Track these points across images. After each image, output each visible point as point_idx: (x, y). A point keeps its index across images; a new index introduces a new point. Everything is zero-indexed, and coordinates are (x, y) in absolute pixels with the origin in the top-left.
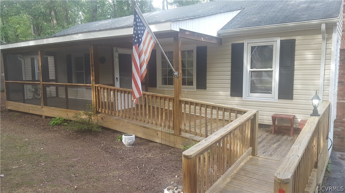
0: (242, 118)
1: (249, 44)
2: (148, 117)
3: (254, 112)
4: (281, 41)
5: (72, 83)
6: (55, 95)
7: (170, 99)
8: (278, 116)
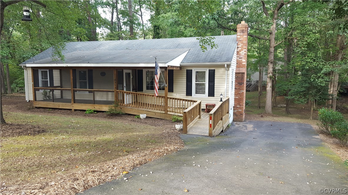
0: (195, 104)
1: (195, 70)
2: (150, 106)
3: (200, 101)
4: (209, 70)
5: (76, 88)
6: (60, 97)
7: (162, 97)
8: (208, 104)
